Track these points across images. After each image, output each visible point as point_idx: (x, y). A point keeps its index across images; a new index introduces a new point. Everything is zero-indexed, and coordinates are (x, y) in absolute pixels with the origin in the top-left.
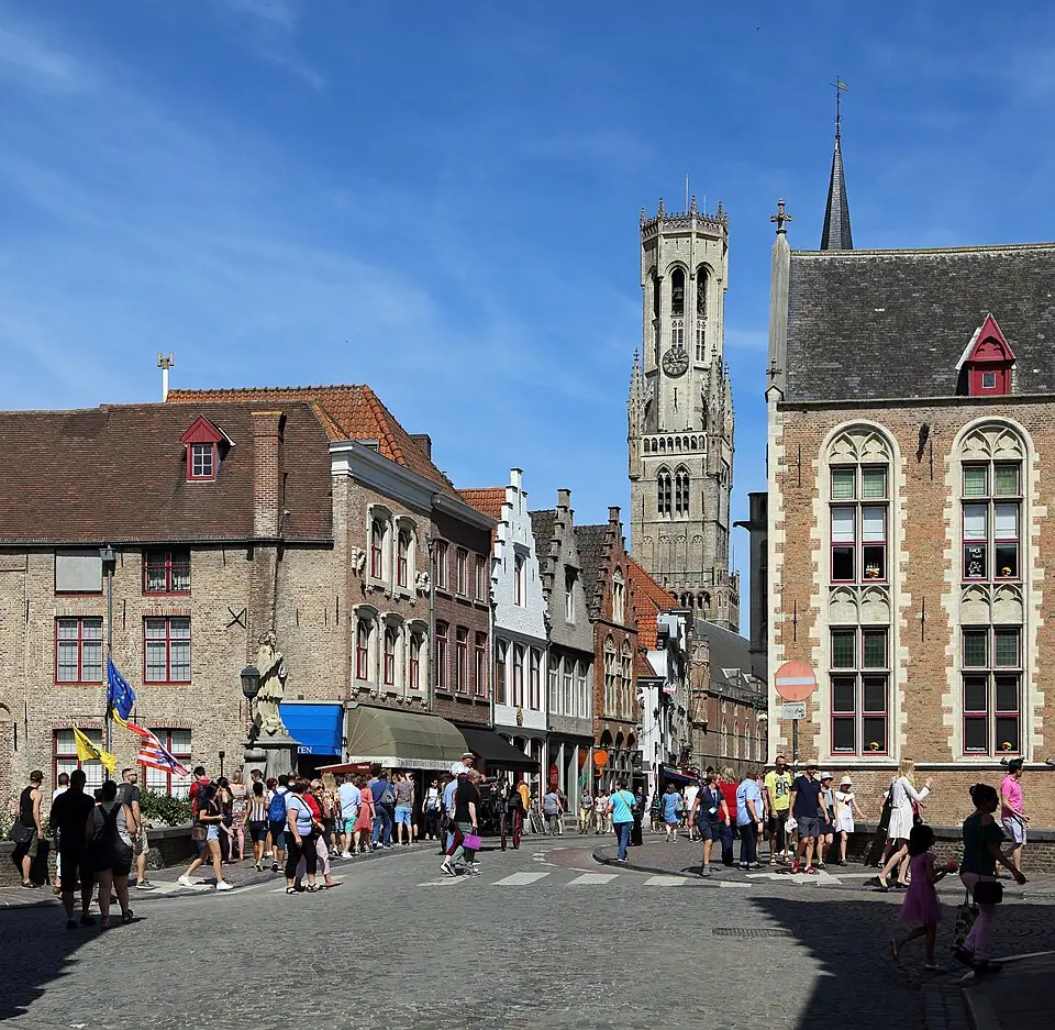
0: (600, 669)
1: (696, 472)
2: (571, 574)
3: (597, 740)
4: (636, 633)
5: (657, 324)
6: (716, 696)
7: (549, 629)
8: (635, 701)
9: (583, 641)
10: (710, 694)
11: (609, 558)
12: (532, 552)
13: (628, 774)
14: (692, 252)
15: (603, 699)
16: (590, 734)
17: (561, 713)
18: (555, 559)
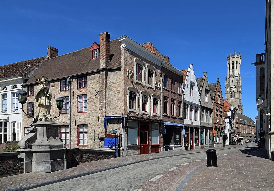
0: (214, 113)
1: (236, 91)
2: (207, 91)
3: (214, 128)
4: (223, 106)
5: (229, 71)
6: (239, 123)
7: (200, 102)
8: (223, 120)
9: (211, 106)
10: (238, 123)
11: (217, 89)
12: (196, 84)
13: (222, 135)
14: (235, 60)
15: (215, 119)
16: (212, 127)
17: (204, 122)
18: (203, 87)
